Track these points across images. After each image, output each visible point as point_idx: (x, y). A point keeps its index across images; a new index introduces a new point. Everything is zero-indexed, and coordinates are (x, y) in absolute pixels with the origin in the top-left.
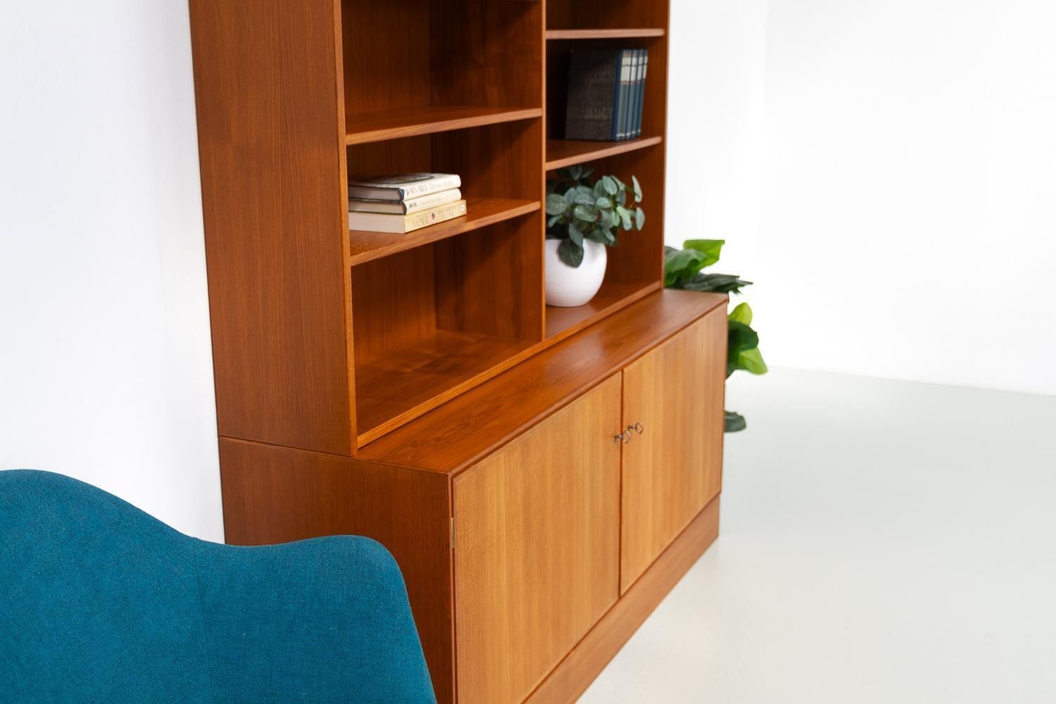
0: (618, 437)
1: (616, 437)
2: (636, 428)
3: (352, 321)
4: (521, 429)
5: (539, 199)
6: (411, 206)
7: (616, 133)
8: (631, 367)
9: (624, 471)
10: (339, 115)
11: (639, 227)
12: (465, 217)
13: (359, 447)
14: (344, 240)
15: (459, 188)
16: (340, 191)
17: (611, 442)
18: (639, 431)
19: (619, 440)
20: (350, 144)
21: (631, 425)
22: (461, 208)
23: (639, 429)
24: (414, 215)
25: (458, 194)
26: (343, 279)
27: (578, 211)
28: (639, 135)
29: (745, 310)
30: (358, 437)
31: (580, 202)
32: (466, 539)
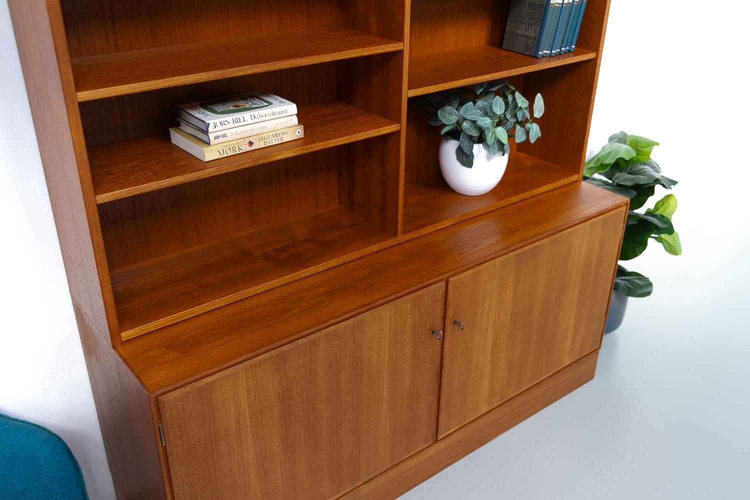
6: (217, 138)
7: (539, 51)
11: (532, 141)
12: (303, 140)
13: (124, 340)
15: (296, 115)
22: (298, 133)
24: (220, 145)
25: (295, 120)
27: (465, 125)
28: (572, 50)
29: (671, 201)
30: (123, 333)
31: (469, 117)
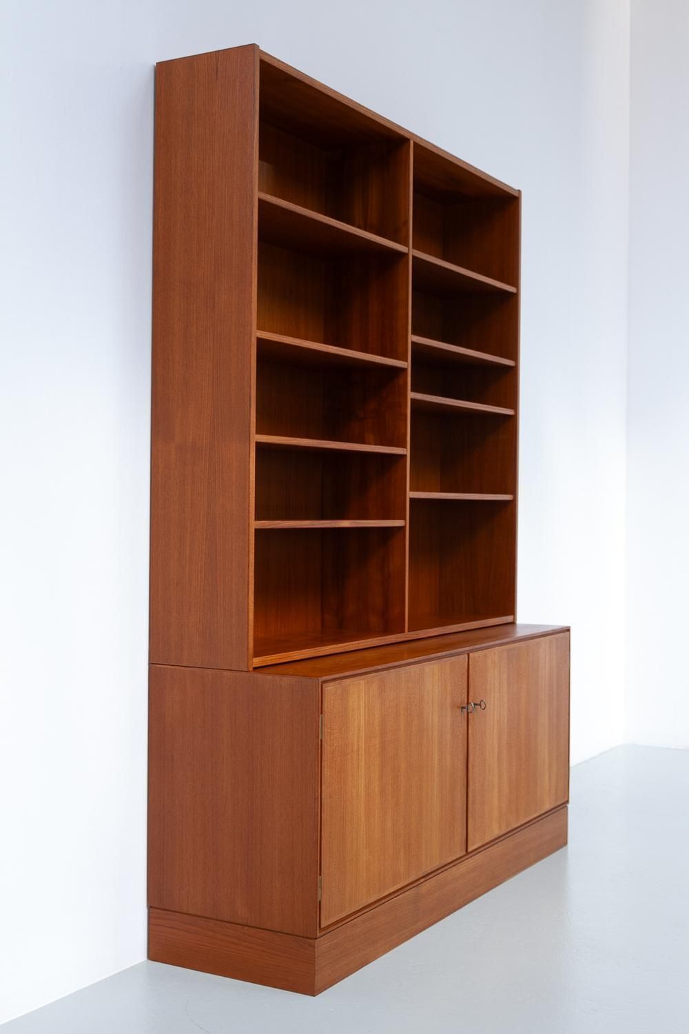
0: (464, 708)
1: (463, 708)
2: (480, 705)
3: (253, 568)
4: (379, 667)
5: (404, 518)
8: (477, 654)
9: (470, 740)
10: (252, 418)
13: (254, 666)
14: (250, 508)
16: (249, 472)
17: (459, 711)
18: (483, 708)
19: (465, 710)
20: (258, 441)
21: (476, 703)
23: (483, 707)
26: (249, 536)
30: (254, 659)
32: (332, 736)
